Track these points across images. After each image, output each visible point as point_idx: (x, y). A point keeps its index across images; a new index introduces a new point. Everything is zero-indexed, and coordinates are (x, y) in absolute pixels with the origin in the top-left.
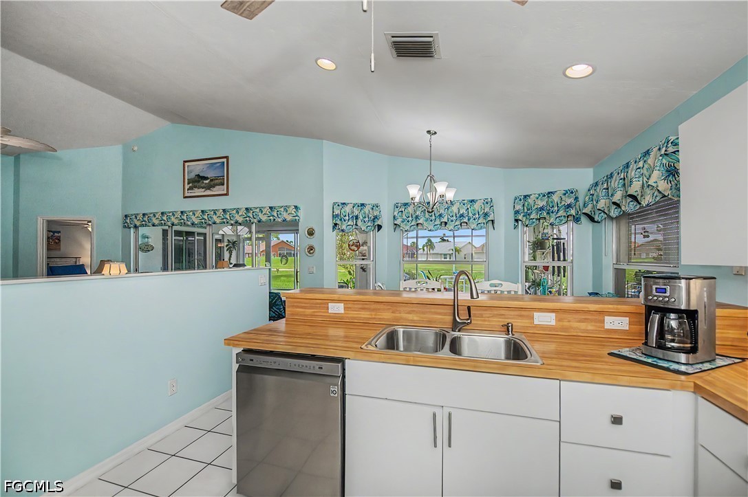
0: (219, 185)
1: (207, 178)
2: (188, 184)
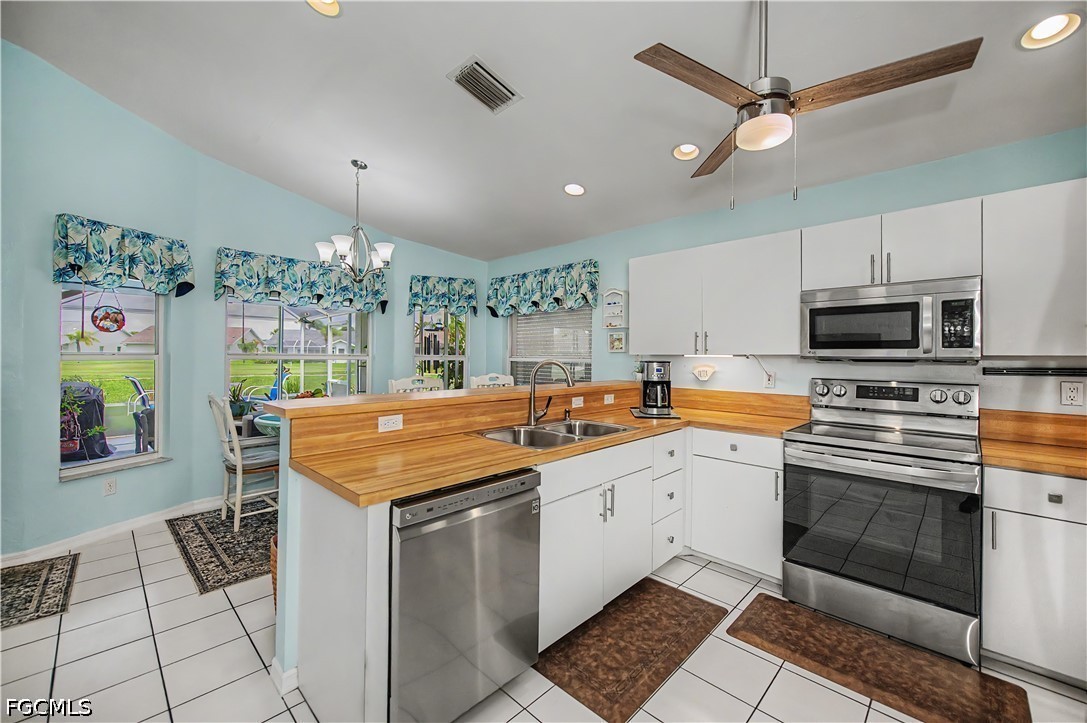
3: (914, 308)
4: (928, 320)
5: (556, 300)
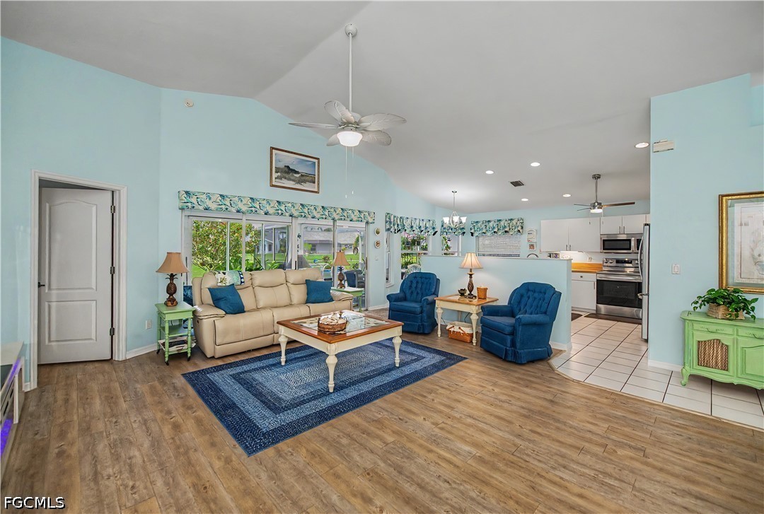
0: (310, 182)
1: (297, 172)
2: (276, 172)
3: (630, 240)
4: (633, 244)
5: (506, 232)
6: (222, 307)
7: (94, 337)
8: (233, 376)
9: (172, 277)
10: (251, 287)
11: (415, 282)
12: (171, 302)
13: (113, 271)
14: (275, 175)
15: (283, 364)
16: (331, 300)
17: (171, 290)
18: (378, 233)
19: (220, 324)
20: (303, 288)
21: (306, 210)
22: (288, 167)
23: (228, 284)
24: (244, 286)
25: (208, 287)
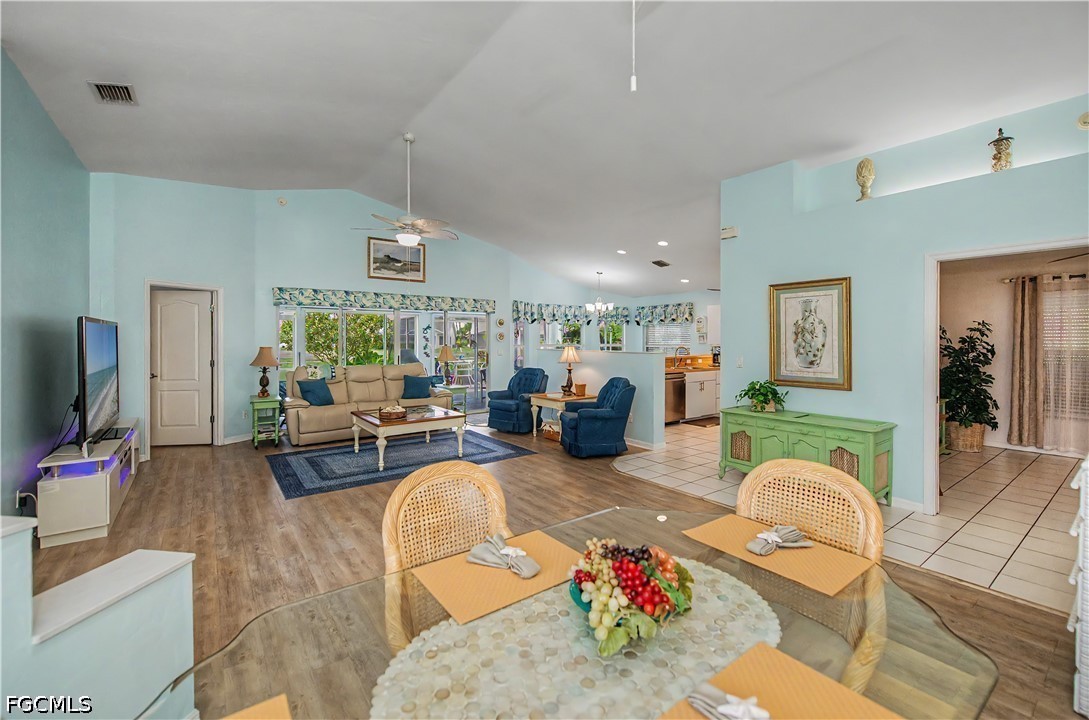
0: (414, 271)
1: (399, 262)
2: (375, 263)
5: (673, 320)
6: (310, 399)
7: (197, 423)
8: (306, 459)
9: (265, 370)
10: (344, 382)
11: (524, 379)
12: (264, 393)
13: (212, 364)
14: (373, 266)
15: (357, 451)
16: (429, 396)
17: (264, 382)
18: (501, 324)
19: (303, 414)
20: (401, 383)
21: (408, 302)
22: (388, 256)
23: (318, 378)
24: (336, 380)
25: (299, 380)
